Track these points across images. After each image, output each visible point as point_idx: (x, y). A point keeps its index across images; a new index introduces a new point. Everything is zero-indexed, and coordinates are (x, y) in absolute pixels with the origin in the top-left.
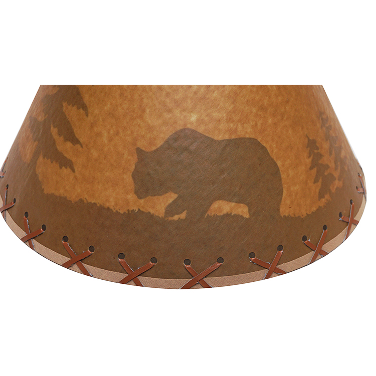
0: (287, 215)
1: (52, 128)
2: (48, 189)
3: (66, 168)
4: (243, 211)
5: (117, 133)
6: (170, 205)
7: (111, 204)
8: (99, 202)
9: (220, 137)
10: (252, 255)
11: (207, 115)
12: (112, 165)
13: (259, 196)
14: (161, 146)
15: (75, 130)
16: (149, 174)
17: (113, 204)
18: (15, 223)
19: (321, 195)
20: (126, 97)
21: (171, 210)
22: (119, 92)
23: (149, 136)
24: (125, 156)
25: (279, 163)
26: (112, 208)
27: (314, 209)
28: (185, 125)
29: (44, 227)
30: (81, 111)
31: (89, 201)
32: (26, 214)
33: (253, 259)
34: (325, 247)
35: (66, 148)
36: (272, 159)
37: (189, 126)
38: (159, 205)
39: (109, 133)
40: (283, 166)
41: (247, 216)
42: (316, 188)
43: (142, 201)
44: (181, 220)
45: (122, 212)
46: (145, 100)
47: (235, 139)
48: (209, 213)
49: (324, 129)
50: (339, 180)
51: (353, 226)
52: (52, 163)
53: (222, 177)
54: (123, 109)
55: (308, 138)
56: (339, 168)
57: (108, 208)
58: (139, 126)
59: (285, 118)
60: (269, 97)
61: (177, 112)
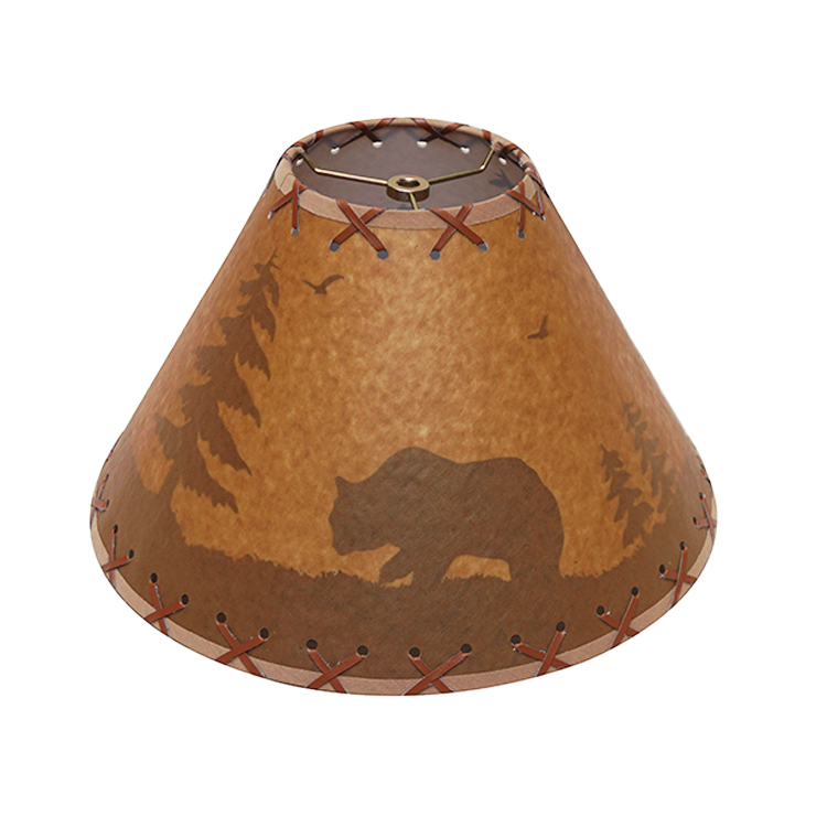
0: (571, 574)
1: (199, 441)
2: (193, 538)
3: (224, 505)
4: (501, 570)
5: (307, 455)
6: (388, 564)
7: (296, 563)
8: (277, 559)
9: (464, 460)
10: (516, 639)
11: (444, 427)
12: (298, 503)
13: (525, 545)
14: (375, 475)
15: (239, 448)
16: (355, 517)
17: (299, 562)
18: (133, 592)
19: (628, 540)
20: (321, 400)
21: (389, 572)
22: (309, 392)
23: (355, 459)
24: (319, 489)
25: (557, 494)
26: (297, 569)
27: (616, 562)
28: (411, 442)
29: (185, 599)
30: (249, 417)
31: (261, 558)
32: (154, 578)
33: (517, 645)
34: (634, 624)
35: (223, 474)
36: (546, 488)
37: (416, 444)
38: (370, 565)
39: (293, 454)
40: (563, 497)
41: (507, 578)
42: (617, 530)
43: (344, 558)
44: (406, 587)
45: (313, 576)
46: (350, 406)
47: (487, 461)
48: (447, 575)
49: (632, 430)
50: (660, 511)
51: (684, 586)
52: (199, 495)
53: (468, 519)
54: (316, 417)
55: (604, 449)
56: (660, 492)
57: (292, 569)
58: (341, 444)
59: (565, 423)
60: (540, 394)
61: (398, 423)
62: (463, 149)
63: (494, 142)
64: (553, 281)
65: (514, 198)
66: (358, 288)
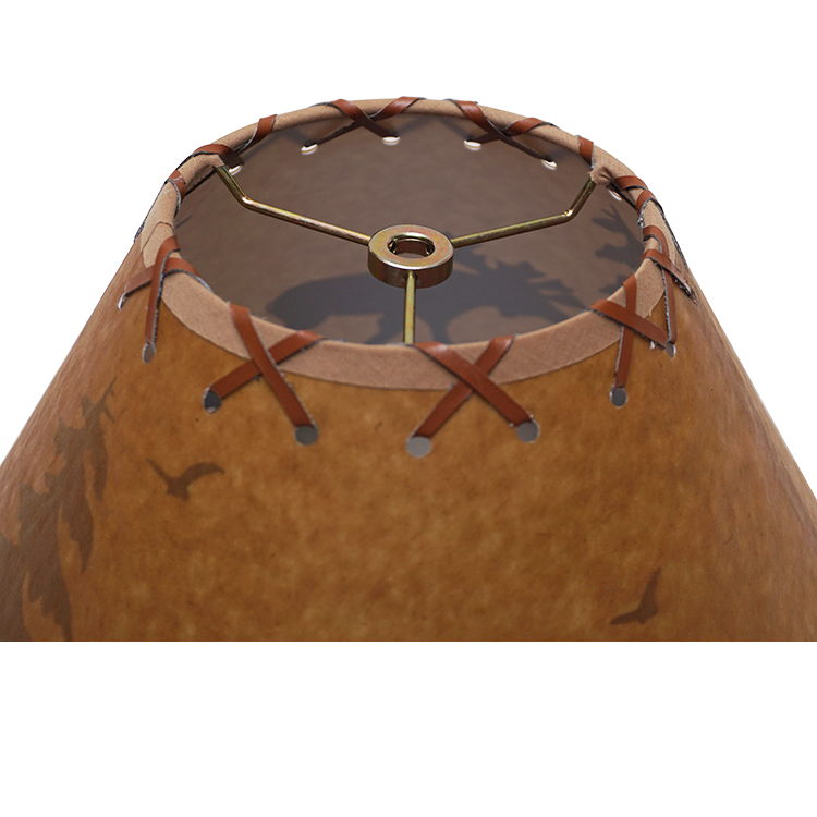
62: (546, 163)
63: (596, 166)
64: (680, 489)
65: (611, 319)
66: (251, 499)
